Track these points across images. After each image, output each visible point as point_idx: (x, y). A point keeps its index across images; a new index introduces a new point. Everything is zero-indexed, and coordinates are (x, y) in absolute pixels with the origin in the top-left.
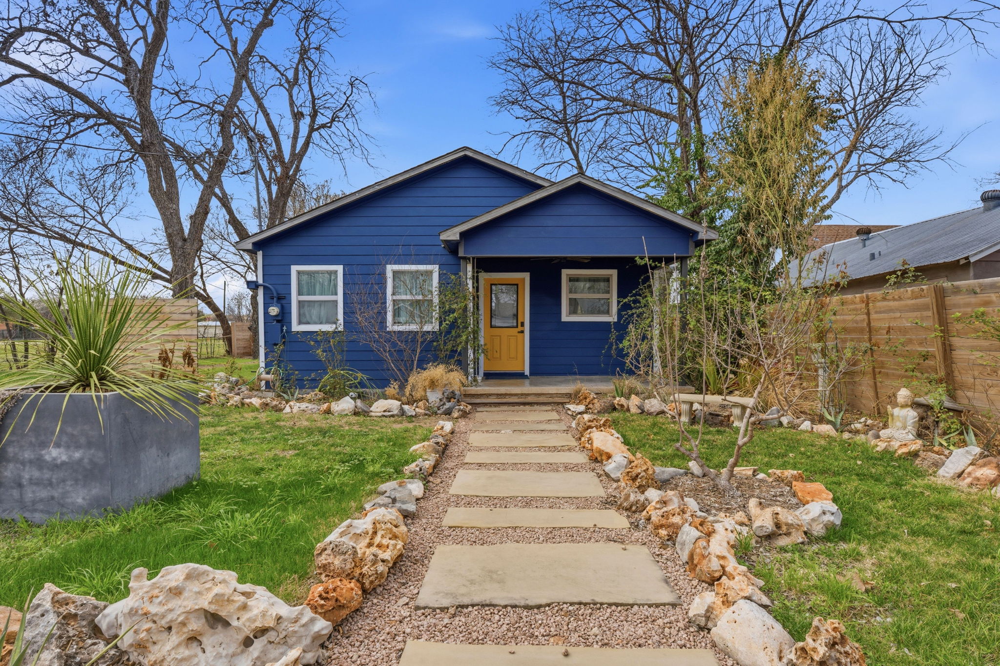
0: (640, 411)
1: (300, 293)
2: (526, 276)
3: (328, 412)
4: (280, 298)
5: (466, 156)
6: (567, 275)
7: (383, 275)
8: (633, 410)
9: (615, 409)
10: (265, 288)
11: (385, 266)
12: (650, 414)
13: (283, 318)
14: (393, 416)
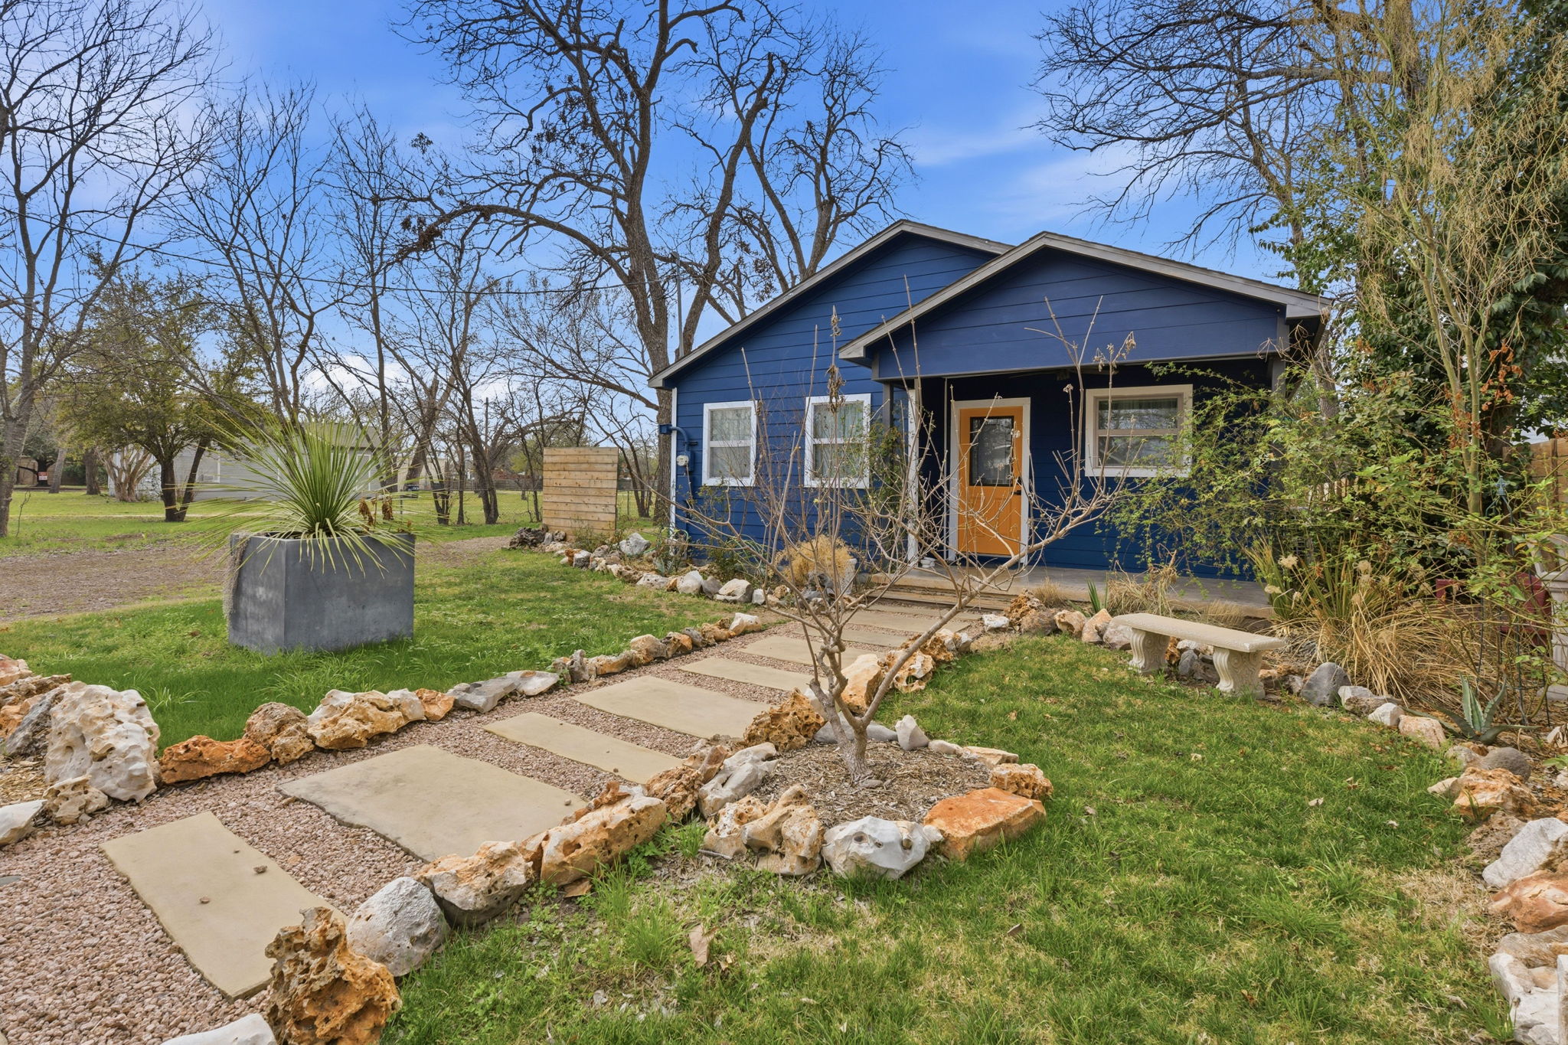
0: (1097, 638)
1: (712, 438)
2: (1025, 404)
3: (673, 589)
4: (691, 445)
5: (903, 233)
6: (1096, 398)
7: (802, 411)
8: (1088, 636)
9: (1057, 631)
10: (679, 433)
11: (802, 398)
12: (1112, 646)
13: (693, 469)
14: (735, 602)
